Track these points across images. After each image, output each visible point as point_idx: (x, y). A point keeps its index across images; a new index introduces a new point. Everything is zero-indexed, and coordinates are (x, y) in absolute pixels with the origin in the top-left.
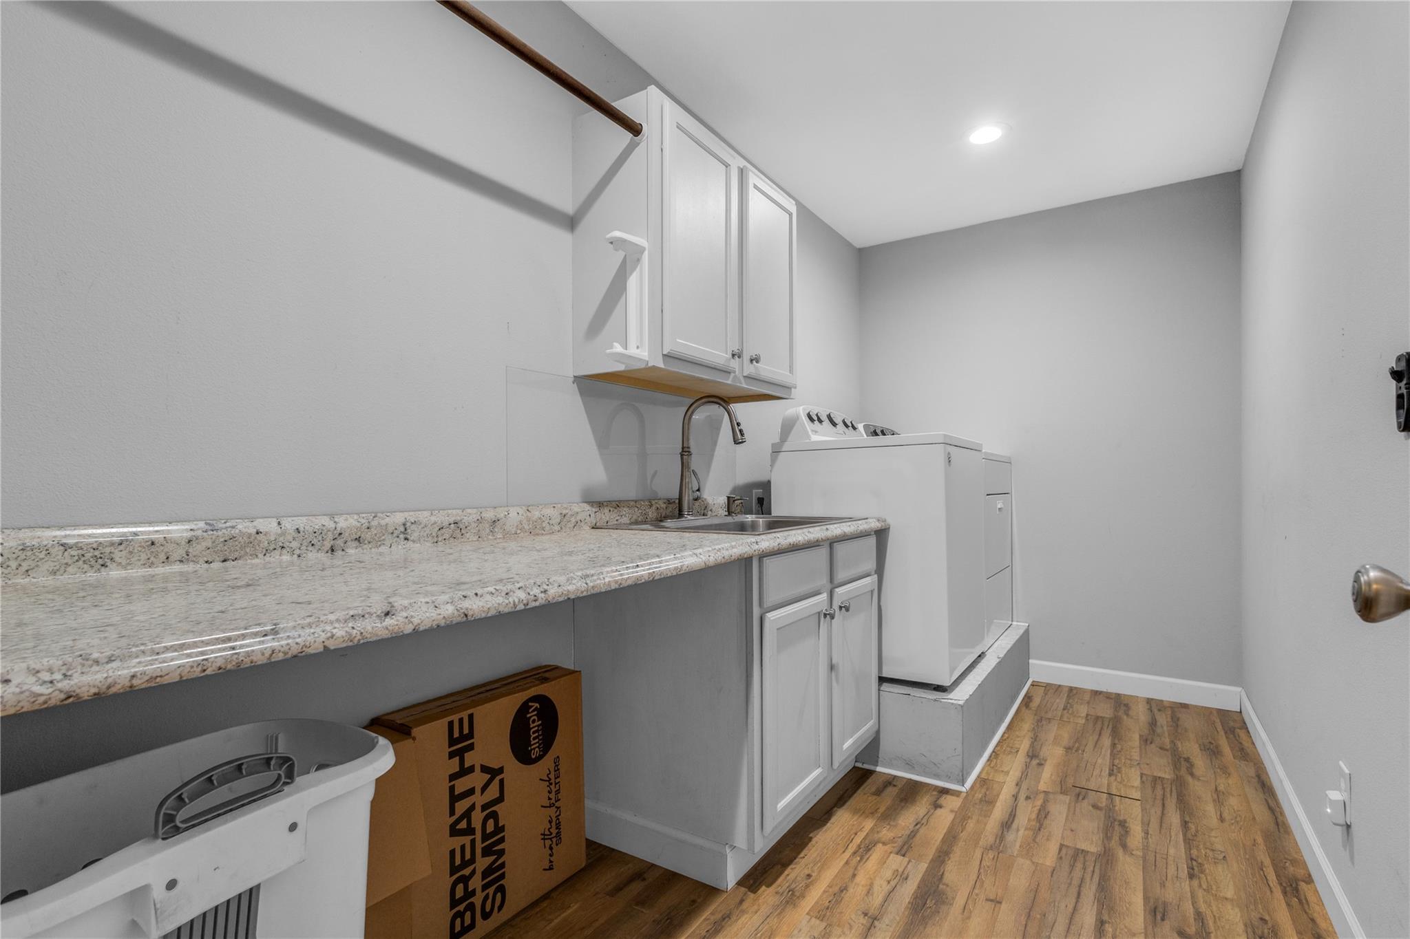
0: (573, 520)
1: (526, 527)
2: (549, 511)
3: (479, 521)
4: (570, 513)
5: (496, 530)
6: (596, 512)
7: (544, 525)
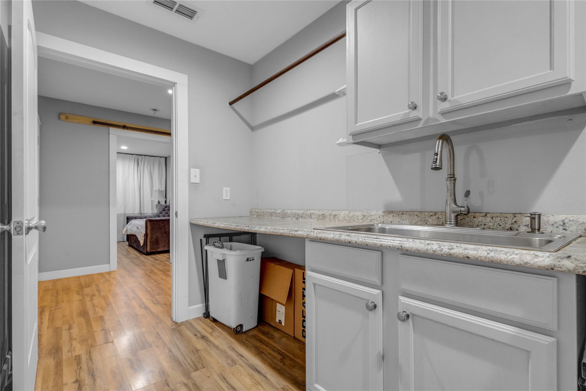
0: (370, 218)
1: (347, 219)
2: (357, 213)
3: (330, 215)
4: (368, 215)
5: (336, 219)
6: (383, 216)
7: (355, 219)
